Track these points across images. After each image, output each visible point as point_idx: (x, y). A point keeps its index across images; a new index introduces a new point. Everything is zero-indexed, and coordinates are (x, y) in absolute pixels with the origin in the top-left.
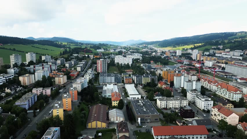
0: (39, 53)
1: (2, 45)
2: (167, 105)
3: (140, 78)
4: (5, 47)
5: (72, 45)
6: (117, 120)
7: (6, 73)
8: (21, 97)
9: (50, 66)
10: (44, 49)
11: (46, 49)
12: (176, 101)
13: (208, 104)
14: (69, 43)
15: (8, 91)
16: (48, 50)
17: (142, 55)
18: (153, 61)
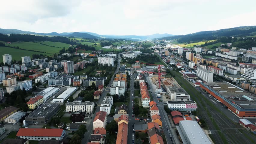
1: (9, 44)
2: (73, 109)
3: (87, 82)
4: (11, 45)
6: (10, 121)
9: (20, 67)
10: (52, 46)
12: (81, 106)
13: (105, 109)
14: (84, 39)
16: (55, 47)
17: (141, 53)
18: (139, 61)
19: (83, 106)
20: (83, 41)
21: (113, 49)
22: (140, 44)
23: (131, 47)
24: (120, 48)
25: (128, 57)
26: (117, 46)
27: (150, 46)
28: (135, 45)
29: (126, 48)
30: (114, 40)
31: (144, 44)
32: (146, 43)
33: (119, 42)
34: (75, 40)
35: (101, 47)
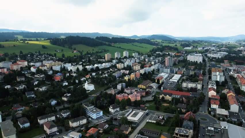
0: (135, 50)
2: (187, 86)
3: (188, 72)
5: (165, 43)
7: (112, 62)
8: (115, 72)
9: (135, 60)
10: (140, 47)
11: (142, 47)
14: (164, 41)
15: (111, 70)
17: (227, 53)
18: (227, 61)
19: (200, 85)
20: (163, 43)
21: (194, 49)
22: (223, 46)
23: (213, 48)
24: (202, 49)
25: (214, 56)
26: (198, 47)
27: (235, 47)
28: (217, 47)
29: (208, 48)
30: (193, 41)
31: (228, 46)
32: (228, 44)
33: (199, 43)
34: (156, 41)
35: (183, 48)
